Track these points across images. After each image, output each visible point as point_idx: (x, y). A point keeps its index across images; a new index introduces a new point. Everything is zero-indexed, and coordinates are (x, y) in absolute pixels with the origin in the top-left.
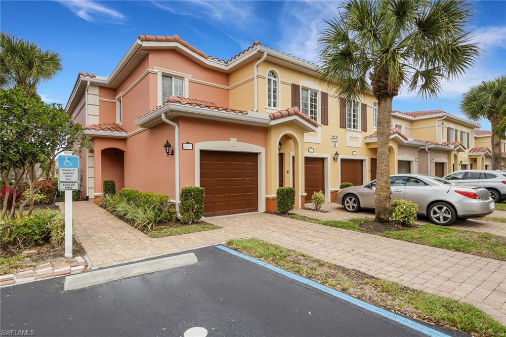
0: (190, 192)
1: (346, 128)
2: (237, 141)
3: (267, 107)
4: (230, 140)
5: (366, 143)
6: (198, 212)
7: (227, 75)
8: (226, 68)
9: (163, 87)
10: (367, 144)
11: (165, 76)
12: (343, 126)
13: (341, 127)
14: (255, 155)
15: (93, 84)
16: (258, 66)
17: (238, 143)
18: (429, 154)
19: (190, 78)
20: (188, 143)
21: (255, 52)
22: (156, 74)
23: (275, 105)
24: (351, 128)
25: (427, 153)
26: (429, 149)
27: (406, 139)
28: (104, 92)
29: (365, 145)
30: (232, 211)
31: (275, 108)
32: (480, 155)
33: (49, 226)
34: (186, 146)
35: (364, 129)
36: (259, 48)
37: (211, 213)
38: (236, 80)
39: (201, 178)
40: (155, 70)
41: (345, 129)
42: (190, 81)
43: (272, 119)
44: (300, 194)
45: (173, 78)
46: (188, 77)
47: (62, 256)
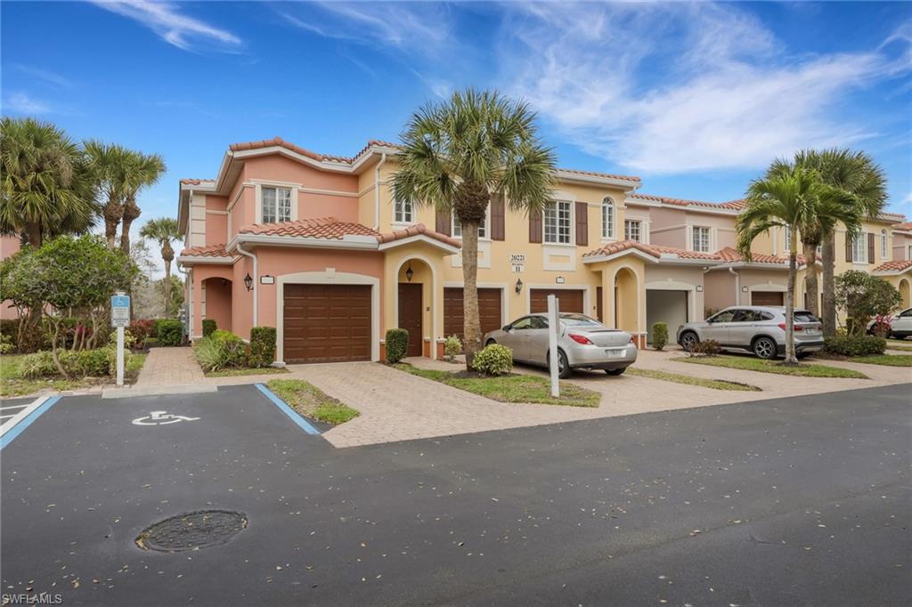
0: (257, 333)
1: (541, 242)
2: (337, 271)
3: (394, 222)
4: (325, 270)
5: (586, 264)
6: (268, 355)
7: (355, 178)
8: (350, 170)
9: (265, 201)
10: (589, 265)
11: (265, 188)
12: (535, 238)
13: (531, 241)
14: (367, 289)
15: (196, 193)
16: (379, 170)
17: (338, 273)
18: (737, 278)
19: (300, 188)
20: (267, 276)
21: (370, 154)
22: (253, 187)
23: (408, 218)
24: (555, 241)
25: (734, 276)
26: (735, 269)
27: (657, 257)
28: (213, 201)
29: (583, 266)
30: (332, 358)
31: (408, 223)
32: (896, 276)
33: (107, 358)
34: (265, 280)
35: (582, 240)
36: (375, 149)
37: (302, 359)
38: (365, 184)
39: (285, 316)
40: (252, 183)
41: (539, 245)
42: (300, 192)
43: (380, 243)
44: (436, 339)
45: (277, 190)
46: (296, 188)
47: (115, 383)
